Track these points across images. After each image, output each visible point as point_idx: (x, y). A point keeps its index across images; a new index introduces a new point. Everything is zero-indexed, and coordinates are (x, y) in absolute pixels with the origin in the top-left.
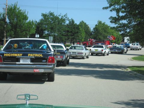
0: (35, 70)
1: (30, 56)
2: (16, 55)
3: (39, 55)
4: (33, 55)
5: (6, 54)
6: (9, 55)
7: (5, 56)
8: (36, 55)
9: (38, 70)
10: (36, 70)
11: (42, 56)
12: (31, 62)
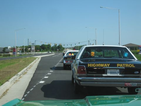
0: (126, 84)
1: (119, 67)
2: (102, 65)
3: (130, 65)
4: (123, 65)
5: (89, 64)
6: (94, 65)
7: (89, 66)
8: (126, 65)
9: (130, 84)
10: (128, 84)
11: (134, 67)
12: (120, 74)
